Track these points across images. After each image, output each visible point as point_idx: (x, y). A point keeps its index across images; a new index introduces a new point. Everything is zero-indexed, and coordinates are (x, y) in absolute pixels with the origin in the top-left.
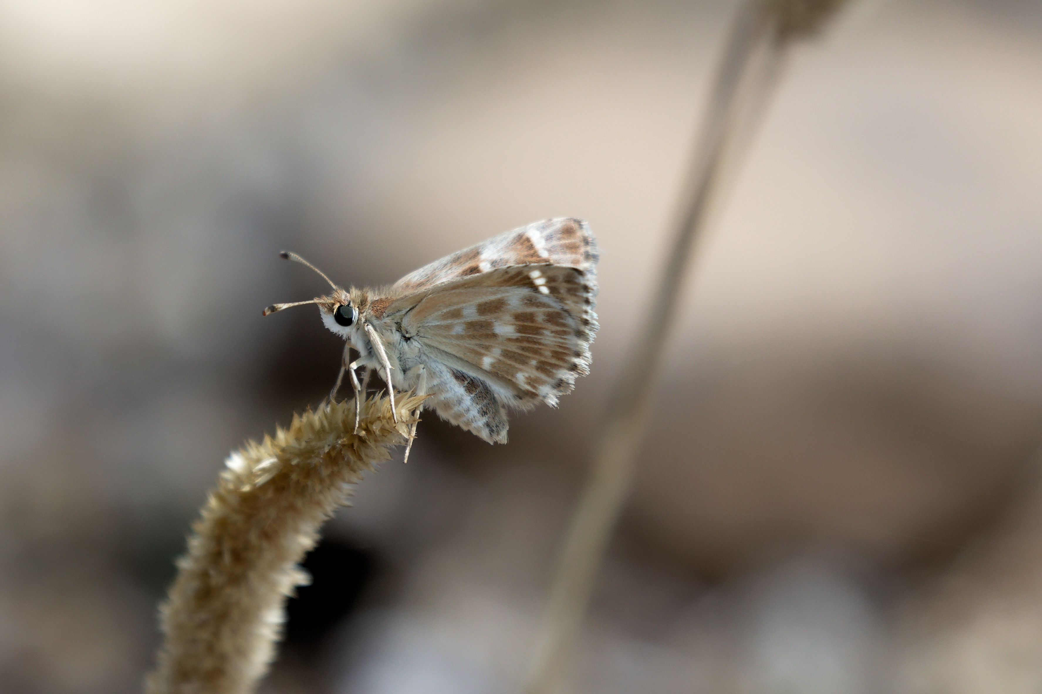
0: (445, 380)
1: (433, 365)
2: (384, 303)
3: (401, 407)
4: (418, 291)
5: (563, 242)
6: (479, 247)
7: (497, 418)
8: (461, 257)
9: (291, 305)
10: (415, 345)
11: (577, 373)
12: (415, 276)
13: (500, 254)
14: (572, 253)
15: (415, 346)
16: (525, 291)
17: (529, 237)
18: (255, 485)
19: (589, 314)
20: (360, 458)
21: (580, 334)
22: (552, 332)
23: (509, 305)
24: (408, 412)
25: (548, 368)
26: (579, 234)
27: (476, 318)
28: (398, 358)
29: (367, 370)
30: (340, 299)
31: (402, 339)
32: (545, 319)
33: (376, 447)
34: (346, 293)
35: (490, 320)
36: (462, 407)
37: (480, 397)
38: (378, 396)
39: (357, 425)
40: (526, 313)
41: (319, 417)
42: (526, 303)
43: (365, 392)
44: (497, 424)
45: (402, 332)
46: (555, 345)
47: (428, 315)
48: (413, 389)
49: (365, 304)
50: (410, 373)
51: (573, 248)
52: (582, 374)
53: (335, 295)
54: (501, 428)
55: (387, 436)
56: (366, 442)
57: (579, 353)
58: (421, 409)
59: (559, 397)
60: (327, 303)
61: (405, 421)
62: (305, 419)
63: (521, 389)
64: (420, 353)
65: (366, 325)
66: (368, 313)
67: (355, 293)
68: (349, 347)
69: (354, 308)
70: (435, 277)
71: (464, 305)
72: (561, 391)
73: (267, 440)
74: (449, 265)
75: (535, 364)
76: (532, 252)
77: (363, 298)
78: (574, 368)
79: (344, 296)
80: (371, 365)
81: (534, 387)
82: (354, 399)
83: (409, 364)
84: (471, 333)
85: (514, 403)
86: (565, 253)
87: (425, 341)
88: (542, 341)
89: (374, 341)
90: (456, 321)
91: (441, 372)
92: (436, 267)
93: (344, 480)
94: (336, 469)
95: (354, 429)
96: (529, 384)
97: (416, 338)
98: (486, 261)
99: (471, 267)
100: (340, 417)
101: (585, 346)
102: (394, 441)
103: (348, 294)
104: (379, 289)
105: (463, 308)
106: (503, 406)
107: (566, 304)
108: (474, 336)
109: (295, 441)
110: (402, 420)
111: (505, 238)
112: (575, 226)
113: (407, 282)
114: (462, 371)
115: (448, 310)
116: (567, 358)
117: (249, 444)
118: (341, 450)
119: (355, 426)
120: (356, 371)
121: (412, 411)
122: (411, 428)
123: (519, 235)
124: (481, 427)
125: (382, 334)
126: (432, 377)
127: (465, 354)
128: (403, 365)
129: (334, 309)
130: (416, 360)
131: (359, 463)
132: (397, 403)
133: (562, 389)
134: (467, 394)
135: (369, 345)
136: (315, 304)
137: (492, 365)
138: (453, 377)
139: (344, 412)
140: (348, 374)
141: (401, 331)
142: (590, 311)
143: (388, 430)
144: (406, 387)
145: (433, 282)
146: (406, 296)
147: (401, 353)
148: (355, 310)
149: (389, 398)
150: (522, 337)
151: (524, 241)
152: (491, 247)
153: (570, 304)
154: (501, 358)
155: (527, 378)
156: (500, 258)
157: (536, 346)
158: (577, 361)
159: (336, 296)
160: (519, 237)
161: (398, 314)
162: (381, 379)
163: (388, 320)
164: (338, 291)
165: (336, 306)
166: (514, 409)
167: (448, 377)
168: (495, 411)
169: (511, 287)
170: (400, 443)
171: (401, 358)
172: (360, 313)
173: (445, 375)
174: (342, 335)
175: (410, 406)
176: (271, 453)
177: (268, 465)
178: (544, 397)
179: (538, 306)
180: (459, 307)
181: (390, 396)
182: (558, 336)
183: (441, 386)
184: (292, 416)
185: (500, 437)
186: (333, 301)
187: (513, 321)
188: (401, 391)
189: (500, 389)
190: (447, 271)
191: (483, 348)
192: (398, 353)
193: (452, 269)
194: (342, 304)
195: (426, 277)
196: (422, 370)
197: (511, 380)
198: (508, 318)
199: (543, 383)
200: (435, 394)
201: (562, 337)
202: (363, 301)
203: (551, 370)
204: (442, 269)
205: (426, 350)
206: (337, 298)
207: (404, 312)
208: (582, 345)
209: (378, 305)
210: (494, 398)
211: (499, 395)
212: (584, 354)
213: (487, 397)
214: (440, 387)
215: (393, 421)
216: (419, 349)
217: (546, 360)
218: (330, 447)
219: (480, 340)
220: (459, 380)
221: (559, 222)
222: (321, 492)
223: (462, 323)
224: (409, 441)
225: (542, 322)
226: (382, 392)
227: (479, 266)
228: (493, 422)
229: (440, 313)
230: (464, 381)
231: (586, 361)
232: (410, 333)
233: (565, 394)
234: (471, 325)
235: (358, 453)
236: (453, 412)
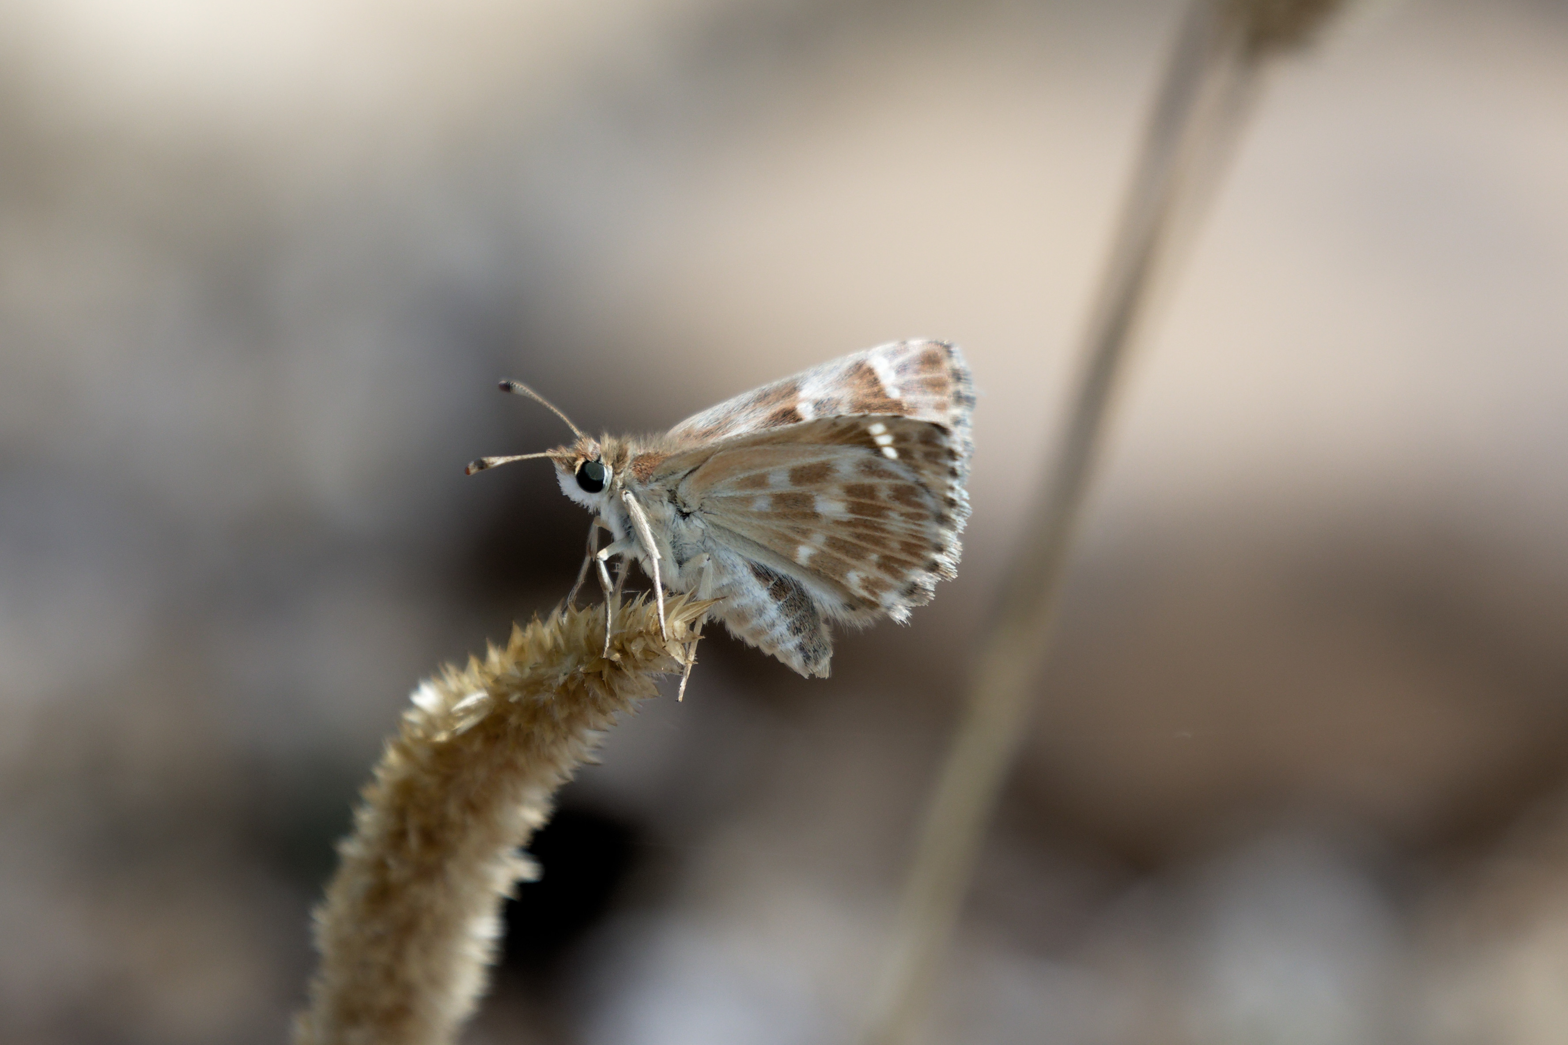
0: (739, 577)
1: (723, 555)
2: (653, 460)
3: (674, 617)
4: (702, 446)
5: (923, 376)
6: (797, 379)
7: (815, 638)
8: (769, 395)
9: (509, 459)
10: (697, 524)
11: (939, 575)
12: (699, 421)
13: (827, 391)
14: (937, 393)
15: (697, 526)
16: (862, 453)
17: (871, 367)
18: (454, 732)
19: (956, 492)
20: (612, 693)
21: (943, 520)
22: (902, 515)
23: (838, 471)
24: (684, 625)
25: (896, 566)
26: (947, 365)
27: (788, 489)
28: (671, 543)
29: (624, 561)
30: (585, 452)
31: (677, 515)
32: (891, 496)
33: (636, 677)
34: (595, 443)
35: (809, 493)
36: (764, 620)
37: (792, 606)
38: (639, 599)
39: (608, 645)
40: (863, 485)
41: (551, 631)
42: (863, 470)
43: (620, 594)
44: (816, 647)
45: (677, 505)
46: (905, 534)
47: (716, 482)
48: (691, 591)
49: (622, 460)
50: (688, 566)
51: (937, 385)
52: (946, 577)
53: (578, 445)
54: (821, 654)
55: (652, 660)
56: (621, 669)
57: (941, 547)
58: (705, 621)
59: (911, 609)
60: (566, 458)
61: (679, 639)
62: (529, 633)
63: (854, 596)
64: (704, 537)
65: (624, 492)
66: (628, 474)
67: (608, 443)
68: (598, 526)
69: (605, 465)
70: (729, 423)
71: (771, 469)
72: (914, 601)
73: (474, 664)
74: (751, 405)
75: (876, 560)
76: (876, 389)
77: (620, 451)
78: (934, 567)
79: (591, 447)
80: (629, 553)
81: (874, 593)
82: (603, 605)
83: (688, 552)
84: (780, 510)
85: (843, 615)
86: (925, 393)
87: (712, 519)
88: (888, 527)
89: (635, 517)
90: (758, 492)
91: (734, 565)
92: (731, 408)
93: (588, 725)
94: (575, 709)
95: (604, 650)
96: (866, 588)
97: (698, 513)
98: (808, 401)
99: (784, 409)
100: (582, 631)
101: (949, 537)
102: (663, 668)
103: (598, 445)
104: (645, 439)
105: (769, 474)
106: (827, 621)
107: (922, 474)
108: (785, 515)
109: (514, 667)
110: (675, 636)
111: (836, 368)
112: (941, 353)
113: (687, 430)
114: (765, 566)
115: (747, 475)
116: (924, 553)
117: (447, 670)
118: (583, 682)
119: (604, 645)
120: (607, 563)
121: (691, 623)
122: (689, 648)
123: (857, 364)
124: (790, 650)
125: (646, 506)
126: (720, 573)
127: (771, 540)
128: (678, 554)
129: (575, 467)
130: (698, 546)
131: (611, 701)
132: (668, 610)
133: (915, 597)
134: (771, 600)
135: (627, 524)
136: (548, 460)
137: (812, 558)
138: (752, 574)
139: (588, 624)
140: (594, 566)
141: (676, 503)
142: (957, 487)
143: (654, 652)
144: (682, 586)
145: (727, 431)
146: (684, 453)
147: (676, 535)
148: (607, 468)
149: (655, 604)
150: (856, 519)
151: (865, 373)
152: (815, 380)
153: (928, 475)
154: (825, 549)
155: (863, 580)
156: (828, 398)
157: (878, 534)
158: (938, 557)
159: (580, 448)
160: (858, 366)
161: (671, 478)
162: (645, 574)
163: (656, 486)
164: (583, 440)
165: (580, 463)
166: (843, 626)
167: (745, 575)
168: (813, 628)
169: (841, 446)
170: (672, 671)
171: (675, 542)
172: (615, 473)
173: (740, 571)
174: (588, 507)
175: (688, 615)
176: (479, 684)
177: (474, 703)
178: (889, 608)
179: (880, 476)
180: (763, 472)
181: (657, 600)
182: (910, 520)
183: (733, 586)
184: (510, 630)
185: (819, 667)
186: (574, 455)
187: (844, 496)
188: (674, 592)
189: (822, 594)
190: (747, 415)
191: (798, 532)
192: (671, 535)
193: (756, 411)
194: (589, 459)
195: (716, 423)
196: (706, 561)
197: (840, 582)
198: (835, 490)
199: (887, 587)
200: (725, 598)
201: (916, 522)
202: (621, 456)
203: (899, 569)
204: (740, 412)
205: (712, 532)
206: (581, 449)
207: (681, 475)
208: (947, 536)
209: (643, 462)
210: (813, 608)
211: (821, 603)
212: (949, 549)
213: (802, 606)
214: (732, 588)
215: (661, 638)
216: (703, 530)
217: (892, 554)
218: (566, 677)
219: (794, 521)
220: (762, 579)
221: (917, 346)
222: (553, 743)
223: (768, 495)
224: (685, 669)
225: (887, 499)
226: (646, 594)
227: (796, 409)
228: (810, 644)
229: (734, 479)
230: (769, 581)
231: (951, 558)
232: (689, 507)
233: (920, 605)
234: (781, 499)
235: (609, 685)
236: (750, 626)
